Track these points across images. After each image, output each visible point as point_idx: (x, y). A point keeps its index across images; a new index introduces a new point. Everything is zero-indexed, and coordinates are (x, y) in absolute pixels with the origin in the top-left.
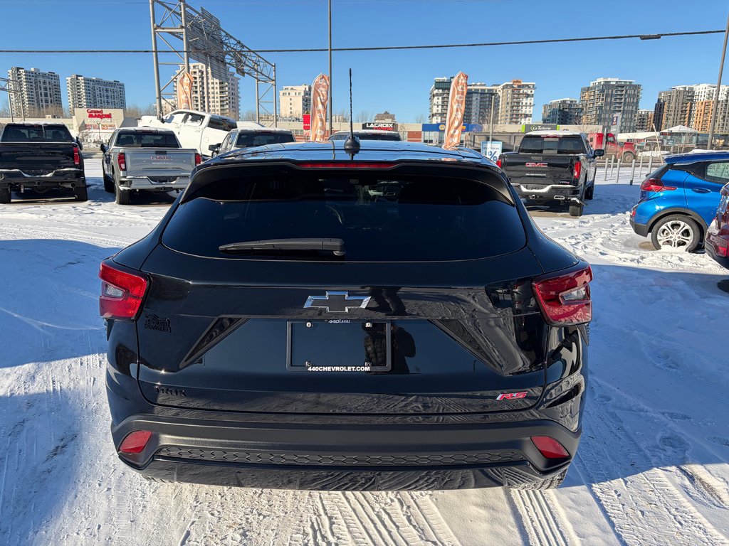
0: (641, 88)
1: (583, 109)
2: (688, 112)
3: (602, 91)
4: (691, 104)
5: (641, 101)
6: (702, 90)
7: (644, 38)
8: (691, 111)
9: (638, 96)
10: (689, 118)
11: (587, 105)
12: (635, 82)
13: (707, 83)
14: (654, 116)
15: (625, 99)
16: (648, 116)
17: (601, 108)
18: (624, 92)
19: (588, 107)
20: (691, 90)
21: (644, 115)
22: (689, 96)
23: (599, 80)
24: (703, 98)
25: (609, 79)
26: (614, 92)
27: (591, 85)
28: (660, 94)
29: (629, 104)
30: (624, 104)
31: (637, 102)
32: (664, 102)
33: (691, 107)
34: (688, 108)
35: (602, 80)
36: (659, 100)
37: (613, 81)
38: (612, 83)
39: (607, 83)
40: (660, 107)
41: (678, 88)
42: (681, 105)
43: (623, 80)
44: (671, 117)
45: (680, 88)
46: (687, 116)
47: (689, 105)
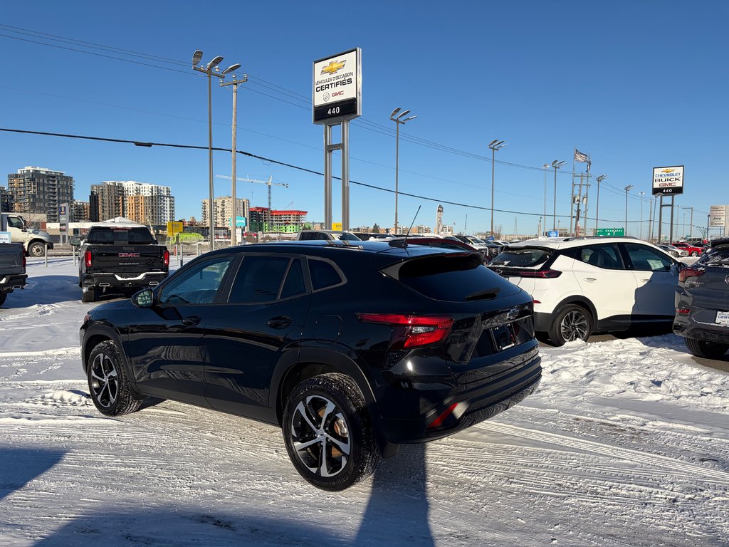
0: (73, 179)
1: (13, 197)
2: (121, 205)
3: (33, 179)
4: (123, 198)
5: (74, 192)
6: (129, 185)
7: (138, 144)
8: (123, 204)
9: (71, 187)
10: (123, 211)
11: (17, 192)
12: (65, 174)
13: (133, 181)
14: (90, 207)
15: (59, 189)
16: (84, 207)
17: (34, 196)
18: (56, 182)
19: (19, 194)
20: (121, 186)
21: (80, 206)
22: (119, 192)
23: (27, 168)
24: (133, 194)
25: (38, 169)
26: (46, 181)
27: (19, 172)
28: (92, 187)
29: (63, 194)
30: (59, 194)
31: (72, 193)
32: (98, 195)
33: (123, 201)
34: (121, 201)
35: (30, 168)
36: (92, 193)
37: (43, 170)
38: (41, 172)
39: (36, 172)
40: (94, 198)
41: (108, 182)
42: (113, 199)
43: (53, 171)
44: (106, 209)
45: (110, 182)
46: (121, 208)
47: (120, 198)
